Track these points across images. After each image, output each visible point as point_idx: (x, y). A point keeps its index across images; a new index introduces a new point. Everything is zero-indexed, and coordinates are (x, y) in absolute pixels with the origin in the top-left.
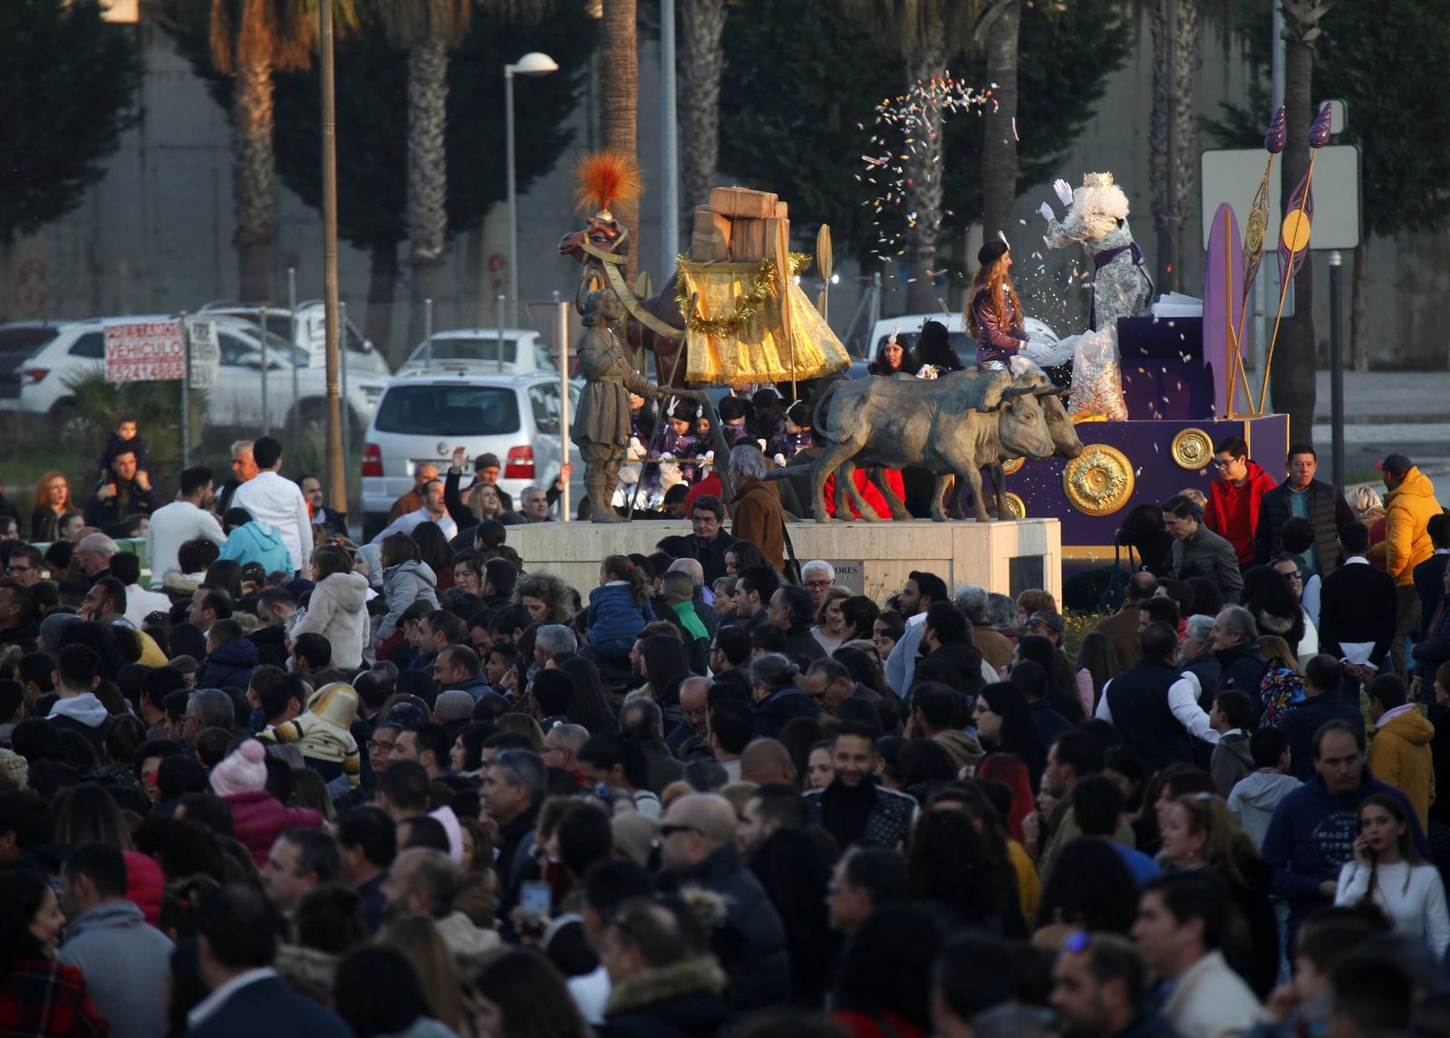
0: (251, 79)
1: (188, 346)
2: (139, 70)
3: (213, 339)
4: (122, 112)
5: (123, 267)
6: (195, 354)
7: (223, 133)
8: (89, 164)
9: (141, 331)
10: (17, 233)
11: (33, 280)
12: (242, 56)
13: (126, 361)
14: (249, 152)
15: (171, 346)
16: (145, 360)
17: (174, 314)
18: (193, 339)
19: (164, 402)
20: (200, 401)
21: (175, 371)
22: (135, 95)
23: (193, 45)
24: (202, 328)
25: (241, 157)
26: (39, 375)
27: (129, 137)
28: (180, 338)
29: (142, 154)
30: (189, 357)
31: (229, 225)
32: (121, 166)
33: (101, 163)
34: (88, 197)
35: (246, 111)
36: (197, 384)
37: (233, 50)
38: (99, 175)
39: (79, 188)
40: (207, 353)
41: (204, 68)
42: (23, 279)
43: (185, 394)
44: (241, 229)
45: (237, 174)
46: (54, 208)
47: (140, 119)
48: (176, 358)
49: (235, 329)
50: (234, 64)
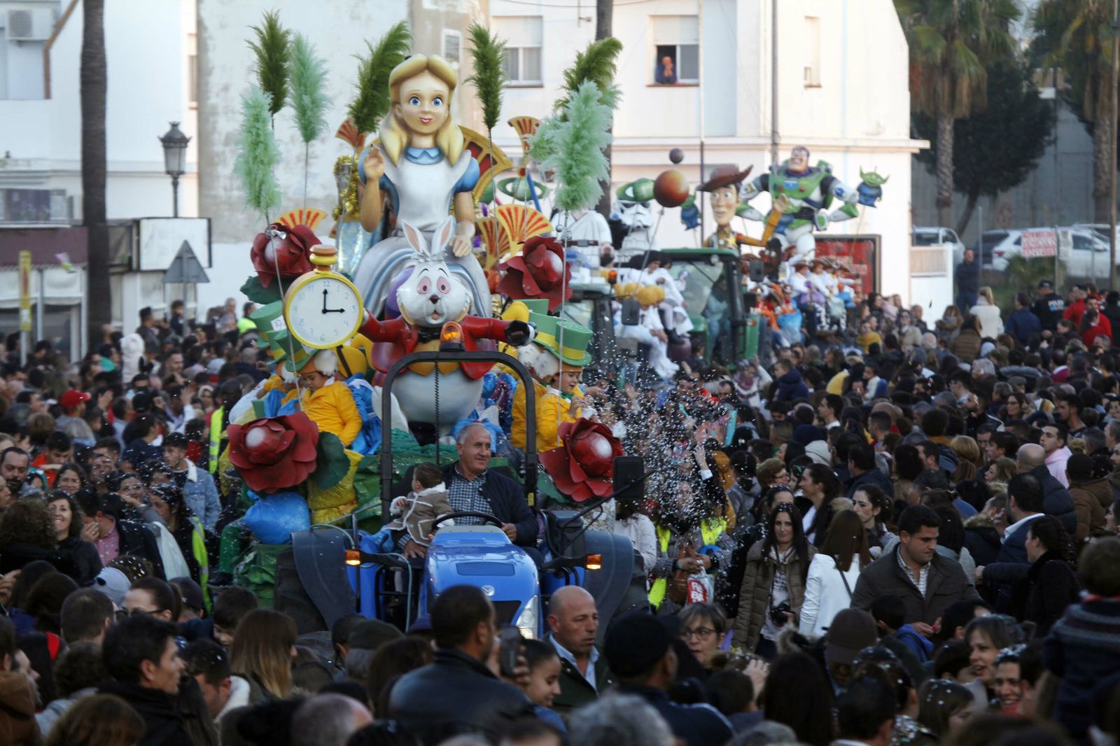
0: (1102, 122)
1: (1058, 242)
2: (1055, 120)
3: (1070, 238)
4: (1046, 138)
5: (1046, 207)
6: (1062, 244)
7: (1090, 147)
8: (1032, 161)
9: (1038, 235)
10: (999, 192)
11: (1006, 212)
12: (1098, 113)
13: (1031, 248)
14: (1100, 155)
15: (1051, 241)
16: (1039, 247)
17: (1052, 226)
18: (1061, 238)
19: (1048, 266)
20: (1063, 265)
21: (1053, 252)
22: (1053, 131)
23: (1077, 108)
24: (1065, 234)
25: (1097, 158)
26: (1000, 254)
27: (1050, 150)
28: (1055, 238)
29: (1055, 157)
30: (1058, 245)
31: (1092, 186)
32: (1045, 162)
33: (1037, 161)
34: (1031, 175)
35: (1100, 137)
36: (1062, 258)
37: (1094, 111)
38: (1035, 166)
39: (1027, 172)
40: (1067, 244)
41: (1082, 119)
42: (1001, 212)
43: (1057, 263)
44: (1096, 190)
45: (1095, 165)
46: (1015, 181)
47: (1054, 142)
48: (1053, 247)
49: (1086, 233)
50: (1094, 116)
